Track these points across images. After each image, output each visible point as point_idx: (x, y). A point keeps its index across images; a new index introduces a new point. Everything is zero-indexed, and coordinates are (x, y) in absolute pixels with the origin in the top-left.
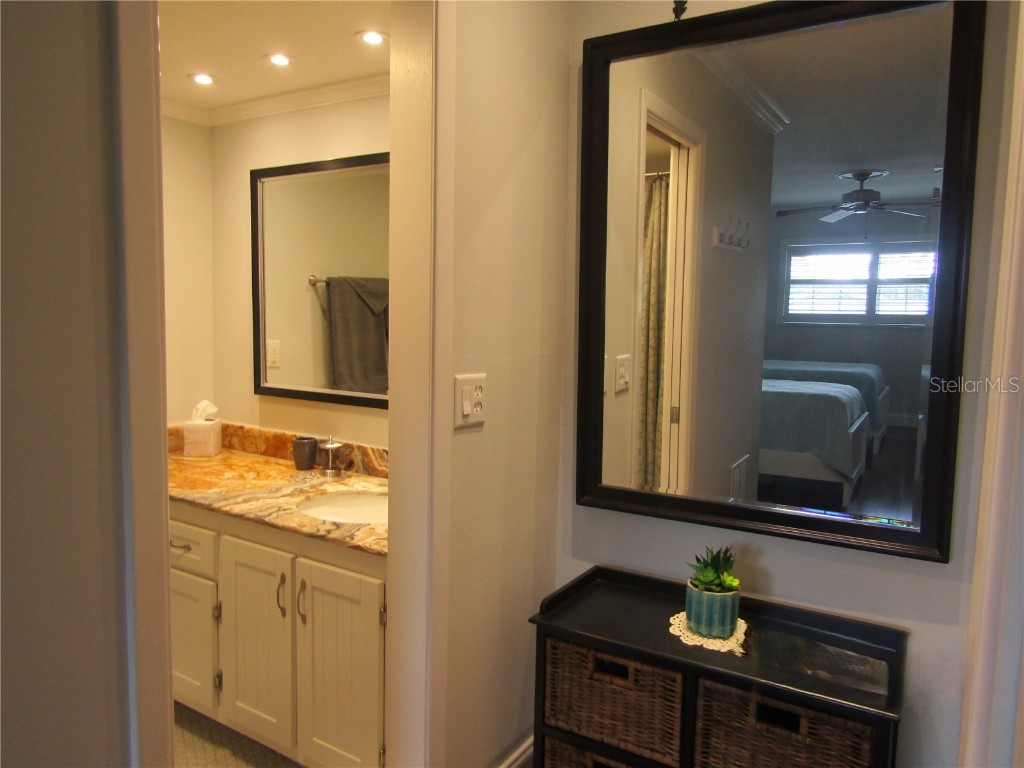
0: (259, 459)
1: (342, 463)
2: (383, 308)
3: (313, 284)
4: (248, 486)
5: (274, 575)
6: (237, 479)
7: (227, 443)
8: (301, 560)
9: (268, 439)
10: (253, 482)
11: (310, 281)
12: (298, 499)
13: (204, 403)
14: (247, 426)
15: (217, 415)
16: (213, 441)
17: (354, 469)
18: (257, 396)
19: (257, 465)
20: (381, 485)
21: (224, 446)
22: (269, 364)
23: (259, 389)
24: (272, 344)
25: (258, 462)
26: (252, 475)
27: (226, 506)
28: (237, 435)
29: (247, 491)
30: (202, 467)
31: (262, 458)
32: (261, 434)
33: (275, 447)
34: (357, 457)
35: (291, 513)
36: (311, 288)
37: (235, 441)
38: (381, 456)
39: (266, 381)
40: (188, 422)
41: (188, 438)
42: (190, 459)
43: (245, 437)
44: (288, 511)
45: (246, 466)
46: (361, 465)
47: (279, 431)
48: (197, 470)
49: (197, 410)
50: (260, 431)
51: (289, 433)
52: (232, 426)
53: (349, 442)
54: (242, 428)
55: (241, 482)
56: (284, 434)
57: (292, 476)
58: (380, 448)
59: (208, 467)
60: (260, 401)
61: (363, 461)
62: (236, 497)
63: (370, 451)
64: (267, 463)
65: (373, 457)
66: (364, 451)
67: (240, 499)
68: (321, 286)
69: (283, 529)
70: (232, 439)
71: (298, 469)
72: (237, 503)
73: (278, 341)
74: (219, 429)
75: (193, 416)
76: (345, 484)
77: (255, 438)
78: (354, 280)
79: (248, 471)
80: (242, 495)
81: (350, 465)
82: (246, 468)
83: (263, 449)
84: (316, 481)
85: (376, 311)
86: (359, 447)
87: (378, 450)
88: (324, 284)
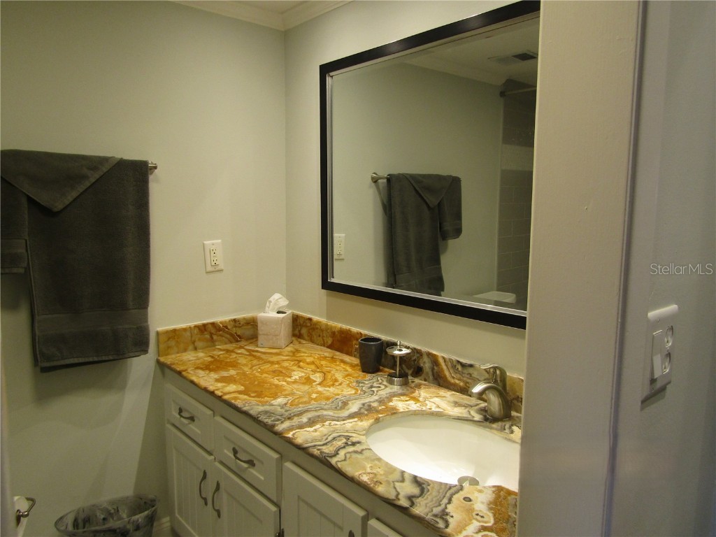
0: (326, 354)
1: (409, 369)
2: (437, 203)
3: (375, 181)
4: (314, 396)
5: (341, 528)
6: (304, 384)
7: (297, 332)
8: (373, 523)
9: (334, 333)
10: (320, 389)
11: (373, 178)
12: (365, 424)
13: (277, 296)
14: (315, 318)
15: (288, 306)
16: (284, 332)
17: (422, 377)
18: (324, 291)
19: (323, 363)
20: (456, 404)
21: (294, 335)
22: (335, 257)
23: (327, 285)
24: (339, 237)
25: (325, 358)
26: (317, 377)
27: (291, 429)
28: (307, 326)
29: (314, 404)
30: (272, 363)
31: (328, 353)
32: (328, 328)
33: (341, 342)
34: (426, 364)
35: (361, 452)
36: (373, 184)
37: (304, 331)
38: (454, 367)
39: (333, 277)
40: (262, 314)
41: (262, 329)
42: (263, 350)
43: (314, 329)
44: (359, 448)
45: (313, 363)
46: (430, 373)
47: (345, 327)
48: (267, 366)
49: (270, 302)
50: (327, 325)
51: (355, 329)
52: (302, 317)
53: (418, 347)
54: (310, 319)
55: (306, 388)
56: (349, 330)
57: (358, 382)
58: (454, 358)
59: (278, 363)
60: (327, 295)
61: (433, 370)
62: (300, 414)
63: (441, 361)
64: (333, 359)
65: (444, 367)
66: (434, 360)
67: (304, 419)
68: (383, 182)
69: (352, 480)
70: (301, 328)
71: (363, 372)
72: (301, 427)
73: (344, 235)
74: (290, 321)
75: (267, 309)
76: (416, 400)
77: (322, 331)
78: (413, 177)
79: (314, 372)
80: (307, 411)
81: (418, 372)
82: (313, 367)
83: (330, 342)
84: (384, 392)
85: (431, 205)
86: (429, 354)
87: (450, 359)
88: (385, 181)
